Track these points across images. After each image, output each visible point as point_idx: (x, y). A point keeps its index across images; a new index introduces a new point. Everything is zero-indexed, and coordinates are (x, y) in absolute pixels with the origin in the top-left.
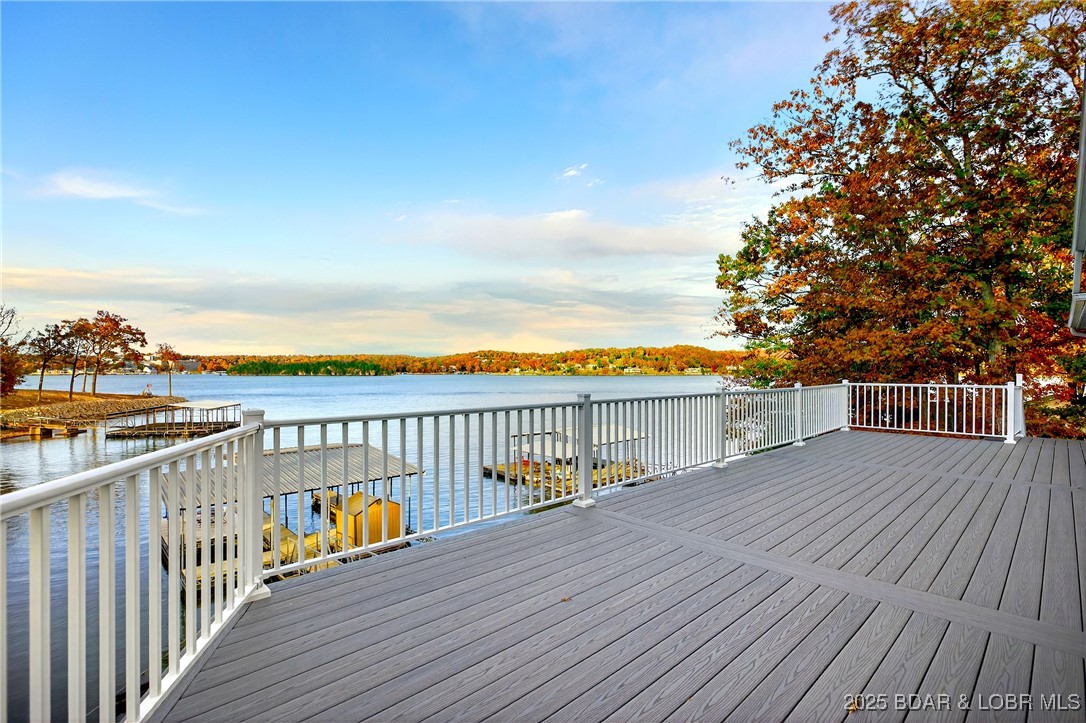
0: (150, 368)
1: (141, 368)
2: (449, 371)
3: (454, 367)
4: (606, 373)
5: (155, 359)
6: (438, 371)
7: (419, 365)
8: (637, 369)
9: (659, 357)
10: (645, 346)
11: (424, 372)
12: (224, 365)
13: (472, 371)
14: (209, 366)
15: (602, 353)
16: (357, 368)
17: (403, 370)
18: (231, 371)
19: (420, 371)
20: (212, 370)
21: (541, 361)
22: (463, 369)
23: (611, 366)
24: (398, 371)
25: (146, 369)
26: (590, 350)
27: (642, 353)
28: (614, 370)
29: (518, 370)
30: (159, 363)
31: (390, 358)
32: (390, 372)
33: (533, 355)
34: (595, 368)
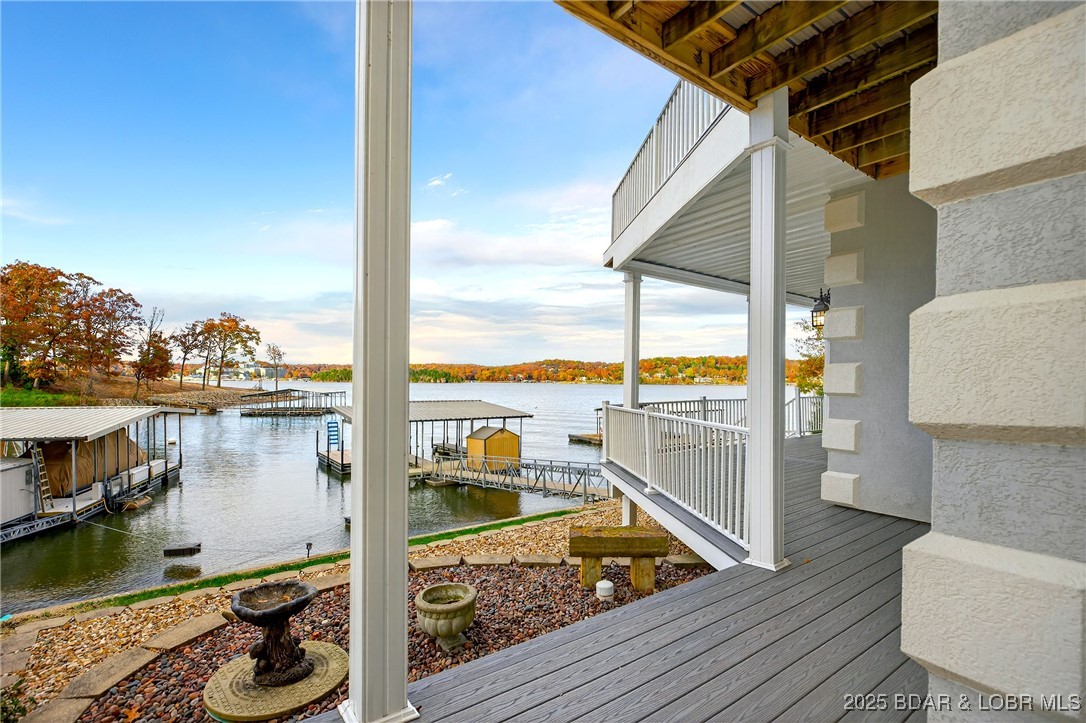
0: (245, 375)
1: (237, 374)
2: (517, 380)
3: (521, 376)
4: (674, 382)
5: (248, 366)
6: (506, 379)
7: (487, 373)
8: (709, 379)
9: (732, 366)
10: (717, 356)
11: (493, 380)
12: (308, 373)
13: (539, 380)
14: (295, 373)
15: (669, 362)
16: (429, 375)
17: (472, 378)
18: (315, 378)
19: (488, 379)
20: (298, 377)
21: (608, 370)
22: (529, 378)
23: (680, 375)
24: (467, 379)
25: (241, 376)
26: (658, 359)
27: (713, 362)
28: (684, 379)
29: (584, 378)
30: (252, 370)
31: (460, 367)
32: (460, 380)
33: (599, 364)
34: (663, 377)
